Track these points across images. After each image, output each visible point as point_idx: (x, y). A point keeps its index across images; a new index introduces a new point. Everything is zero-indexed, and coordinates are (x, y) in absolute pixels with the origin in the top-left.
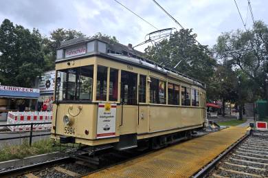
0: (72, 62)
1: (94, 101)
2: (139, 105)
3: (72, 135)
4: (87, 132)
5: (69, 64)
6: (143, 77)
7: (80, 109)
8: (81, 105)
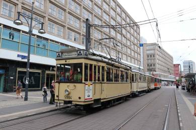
0: (67, 60)
1: (83, 82)
2: (102, 83)
3: (70, 100)
4: (80, 98)
5: (66, 61)
6: (103, 67)
7: (75, 86)
8: (75, 84)
